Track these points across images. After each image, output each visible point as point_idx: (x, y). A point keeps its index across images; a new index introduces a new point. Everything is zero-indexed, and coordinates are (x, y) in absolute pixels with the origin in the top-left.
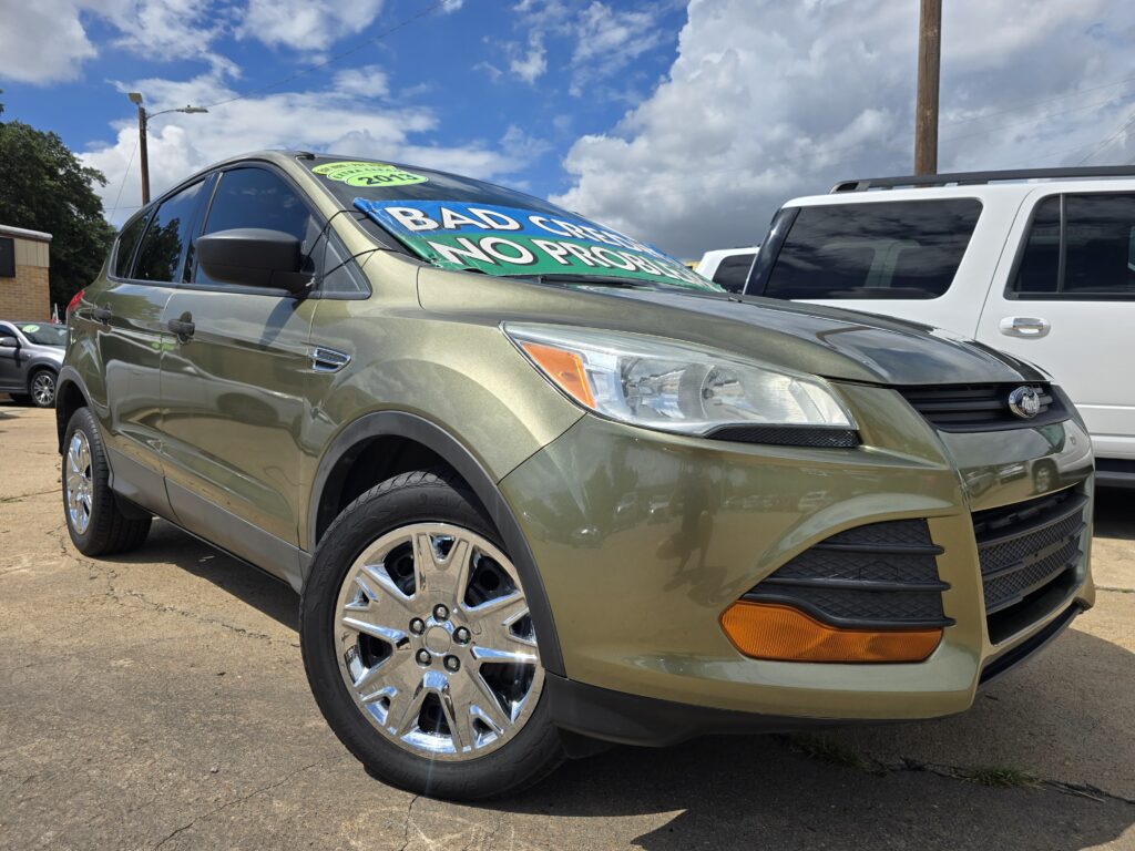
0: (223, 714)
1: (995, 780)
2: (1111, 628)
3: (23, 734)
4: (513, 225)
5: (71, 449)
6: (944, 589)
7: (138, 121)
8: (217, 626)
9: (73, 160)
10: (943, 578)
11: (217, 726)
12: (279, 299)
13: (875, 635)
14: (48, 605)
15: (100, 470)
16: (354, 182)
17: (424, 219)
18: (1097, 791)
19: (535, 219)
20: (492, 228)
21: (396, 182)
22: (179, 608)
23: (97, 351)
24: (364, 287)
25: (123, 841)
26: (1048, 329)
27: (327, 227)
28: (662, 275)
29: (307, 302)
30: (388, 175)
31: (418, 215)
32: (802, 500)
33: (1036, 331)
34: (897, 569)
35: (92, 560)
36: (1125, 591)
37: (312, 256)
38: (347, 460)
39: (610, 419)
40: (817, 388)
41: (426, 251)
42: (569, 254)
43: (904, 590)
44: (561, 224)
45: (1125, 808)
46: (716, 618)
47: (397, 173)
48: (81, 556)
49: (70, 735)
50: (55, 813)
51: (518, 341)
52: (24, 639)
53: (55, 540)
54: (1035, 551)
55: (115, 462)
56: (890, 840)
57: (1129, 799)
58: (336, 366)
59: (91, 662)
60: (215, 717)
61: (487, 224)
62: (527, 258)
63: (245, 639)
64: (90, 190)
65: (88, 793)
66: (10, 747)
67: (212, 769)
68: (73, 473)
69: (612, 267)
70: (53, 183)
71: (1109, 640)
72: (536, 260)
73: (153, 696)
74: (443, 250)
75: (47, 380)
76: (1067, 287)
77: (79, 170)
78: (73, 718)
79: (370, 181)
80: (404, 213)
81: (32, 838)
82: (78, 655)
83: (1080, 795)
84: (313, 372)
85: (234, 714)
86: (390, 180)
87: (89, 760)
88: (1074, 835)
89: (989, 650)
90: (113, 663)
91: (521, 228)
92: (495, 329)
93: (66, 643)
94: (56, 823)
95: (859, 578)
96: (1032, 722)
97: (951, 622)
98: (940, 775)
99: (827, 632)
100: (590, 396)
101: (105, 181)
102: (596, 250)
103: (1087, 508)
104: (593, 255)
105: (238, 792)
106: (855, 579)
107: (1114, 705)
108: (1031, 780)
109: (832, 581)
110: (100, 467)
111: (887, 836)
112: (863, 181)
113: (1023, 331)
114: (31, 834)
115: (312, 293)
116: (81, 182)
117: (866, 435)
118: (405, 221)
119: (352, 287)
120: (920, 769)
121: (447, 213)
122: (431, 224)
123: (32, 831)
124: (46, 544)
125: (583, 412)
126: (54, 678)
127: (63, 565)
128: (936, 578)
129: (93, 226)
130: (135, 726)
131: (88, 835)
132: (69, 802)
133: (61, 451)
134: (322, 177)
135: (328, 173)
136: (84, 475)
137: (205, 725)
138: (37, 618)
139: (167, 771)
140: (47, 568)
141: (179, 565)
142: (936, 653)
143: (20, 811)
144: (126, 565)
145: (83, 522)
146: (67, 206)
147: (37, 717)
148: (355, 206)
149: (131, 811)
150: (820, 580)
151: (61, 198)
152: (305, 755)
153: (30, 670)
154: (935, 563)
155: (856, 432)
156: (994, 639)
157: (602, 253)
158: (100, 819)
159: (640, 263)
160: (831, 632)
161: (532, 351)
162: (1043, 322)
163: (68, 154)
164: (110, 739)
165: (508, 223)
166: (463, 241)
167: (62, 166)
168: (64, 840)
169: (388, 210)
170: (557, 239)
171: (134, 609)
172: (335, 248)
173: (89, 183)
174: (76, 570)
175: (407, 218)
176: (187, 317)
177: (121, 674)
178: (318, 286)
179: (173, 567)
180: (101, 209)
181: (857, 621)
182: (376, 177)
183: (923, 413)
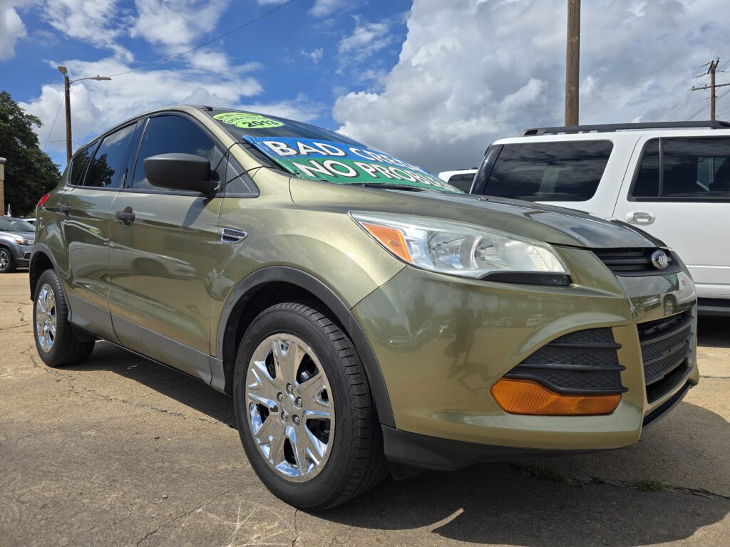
0: (163, 462)
1: (648, 488)
2: (700, 398)
3: (33, 479)
4: (341, 153)
5: (40, 297)
6: (622, 370)
7: (64, 86)
8: (147, 409)
9: (19, 109)
10: (621, 363)
11: (161, 470)
12: (195, 198)
13: (583, 398)
14: (32, 399)
15: (61, 310)
16: (240, 125)
17: (288, 149)
18: (707, 492)
19: (353, 150)
20: (329, 155)
21: (266, 126)
22: (120, 398)
23: (61, 232)
24: (255, 191)
25: (114, 542)
26: (654, 219)
27: (227, 153)
28: (432, 185)
29: (214, 201)
30: (260, 121)
31: (283, 146)
32: (529, 320)
33: (647, 220)
34: (595, 358)
35: (55, 370)
36: (705, 377)
37: (217, 171)
38: (245, 298)
39: (422, 269)
40: (545, 250)
41: (293, 169)
42: (377, 171)
43: (599, 371)
44: (368, 153)
45: (724, 502)
46: (489, 389)
47: (265, 120)
48: (47, 367)
49: (65, 479)
50: (65, 526)
51: (360, 223)
52: (20, 419)
53: (28, 357)
54: (669, 348)
55: (73, 304)
56: (591, 523)
57: (727, 496)
58: (238, 239)
59: (69, 433)
60: (159, 465)
61: (325, 152)
62: (353, 173)
63: (168, 417)
64: (30, 129)
65: (85, 514)
66: (26, 487)
67: (164, 496)
68: (41, 312)
69: (403, 179)
70: (5, 125)
71: (701, 406)
72: (358, 174)
73: (115, 453)
74: (302, 168)
75: (3, 254)
76: (664, 193)
77: (23, 116)
78: (65, 468)
79: (250, 125)
80: (275, 145)
81: (53, 543)
82: (59, 428)
83: (697, 495)
84: (221, 243)
85: (171, 462)
86: (262, 124)
87: (81, 493)
88: (698, 518)
89: (648, 407)
90: (84, 434)
91: (346, 155)
92: (346, 215)
93: (49, 421)
94: (67, 533)
95: (573, 363)
96: (663, 454)
97: (625, 390)
98: (614, 486)
99: (554, 397)
100: (409, 255)
101: (40, 124)
102: (392, 169)
103: (693, 324)
104: (391, 172)
105: (183, 510)
106: (582, 364)
107: (709, 443)
108: (668, 487)
109: (557, 365)
110: (62, 307)
111: (589, 521)
112: (541, 129)
113: (639, 220)
114: (52, 540)
115: (218, 194)
116: (24, 124)
117: (574, 278)
118: (276, 150)
119: (246, 190)
120: (601, 482)
121: (301, 145)
122: (292, 152)
123: (52, 538)
124: (22, 360)
125: (404, 265)
126: (46, 443)
127: (36, 373)
128: (617, 363)
129: (32, 153)
130: (107, 471)
131: (90, 539)
132: (73, 519)
133: (32, 298)
134: (220, 122)
135: (223, 119)
136: (49, 313)
137: (154, 470)
138: (26, 407)
139: (134, 498)
140: (26, 375)
141: (114, 371)
142: (618, 408)
143: (42, 526)
144: (78, 372)
145: (48, 345)
146: (14, 140)
147: (41, 468)
148: (244, 140)
149: (115, 523)
150: (550, 365)
151: (10, 135)
152: (222, 486)
153: (29, 439)
154: (616, 355)
155: (568, 276)
156: (650, 400)
157: (395, 171)
158: (96, 529)
159: (418, 177)
160: (557, 397)
161: (369, 228)
162: (651, 215)
163: (16, 106)
164: (92, 480)
165: (338, 152)
166: (313, 162)
167: (11, 114)
168: (75, 543)
169: (264, 142)
170: (369, 162)
171: (90, 400)
172: (234, 166)
173: (30, 125)
174: (45, 376)
175: (277, 148)
176: (129, 210)
177: (91, 440)
178: (222, 190)
179: (111, 373)
180: (37, 142)
181: (573, 390)
182: (253, 122)
183: (607, 265)
